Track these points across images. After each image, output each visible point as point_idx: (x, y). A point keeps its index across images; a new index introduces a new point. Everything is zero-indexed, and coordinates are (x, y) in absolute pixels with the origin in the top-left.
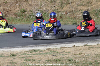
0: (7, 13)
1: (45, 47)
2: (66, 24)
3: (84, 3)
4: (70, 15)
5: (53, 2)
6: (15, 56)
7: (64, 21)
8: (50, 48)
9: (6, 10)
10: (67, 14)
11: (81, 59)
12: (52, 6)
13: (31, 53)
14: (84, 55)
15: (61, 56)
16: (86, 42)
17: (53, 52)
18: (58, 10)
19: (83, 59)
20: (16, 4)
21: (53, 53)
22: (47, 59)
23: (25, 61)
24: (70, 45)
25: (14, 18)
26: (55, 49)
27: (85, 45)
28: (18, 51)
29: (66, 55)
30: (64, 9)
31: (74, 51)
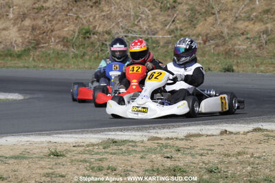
0: (43, 38)
1: (145, 133)
3: (254, 14)
4: (216, 46)
5: (169, 8)
6: (60, 156)
8: (159, 136)
9: (40, 28)
10: (207, 44)
12: (165, 21)
13: (104, 148)
14: (251, 157)
15: (189, 159)
16: (258, 122)
17: (166, 147)
18: (181, 30)
19: (249, 168)
20: (68, 12)
21: (167, 150)
22: (148, 167)
23: (88, 170)
24: (214, 129)
25: (60, 52)
26: (172, 139)
27: (255, 130)
28: (69, 144)
29: (200, 157)
30: (200, 29)
31: (222, 145)
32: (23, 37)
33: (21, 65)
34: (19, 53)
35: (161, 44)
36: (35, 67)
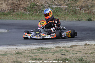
0: (16, 8)
1: (55, 45)
2: (80, 20)
4: (85, 10)
6: (20, 54)
7: (78, 17)
8: (60, 46)
9: (15, 4)
10: (82, 9)
11: (93, 59)
13: (38, 51)
15: (71, 55)
17: (63, 50)
18: (71, 4)
21: (63, 52)
22: (55, 58)
23: (31, 60)
24: (82, 43)
25: (23, 13)
26: (65, 47)
28: (24, 49)
29: (76, 54)
30: (79, 4)
31: (85, 50)
32: (8, 7)
33: (7, 18)
34: (7, 13)
35: (63, 10)
36: (13, 19)
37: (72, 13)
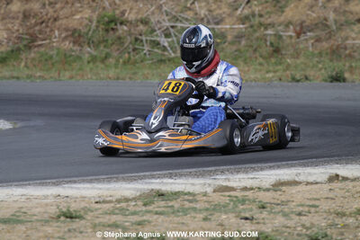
0: (41, 32)
1: (208, 181)
2: (298, 81)
4: (317, 41)
6: (76, 217)
7: (288, 66)
8: (231, 184)
9: (36, 15)
10: (302, 38)
12: (234, 2)
13: (145, 205)
15: (279, 220)
17: (243, 201)
18: (261, 16)
21: (244, 207)
24: (319, 173)
25: (68, 54)
26: (252, 189)
28: (90, 198)
29: (298, 217)
30: (291, 14)
31: (332, 199)
32: (8, 29)
33: (7, 74)
34: (4, 55)
35: (229, 38)
36: (29, 77)
37: (264, 53)
